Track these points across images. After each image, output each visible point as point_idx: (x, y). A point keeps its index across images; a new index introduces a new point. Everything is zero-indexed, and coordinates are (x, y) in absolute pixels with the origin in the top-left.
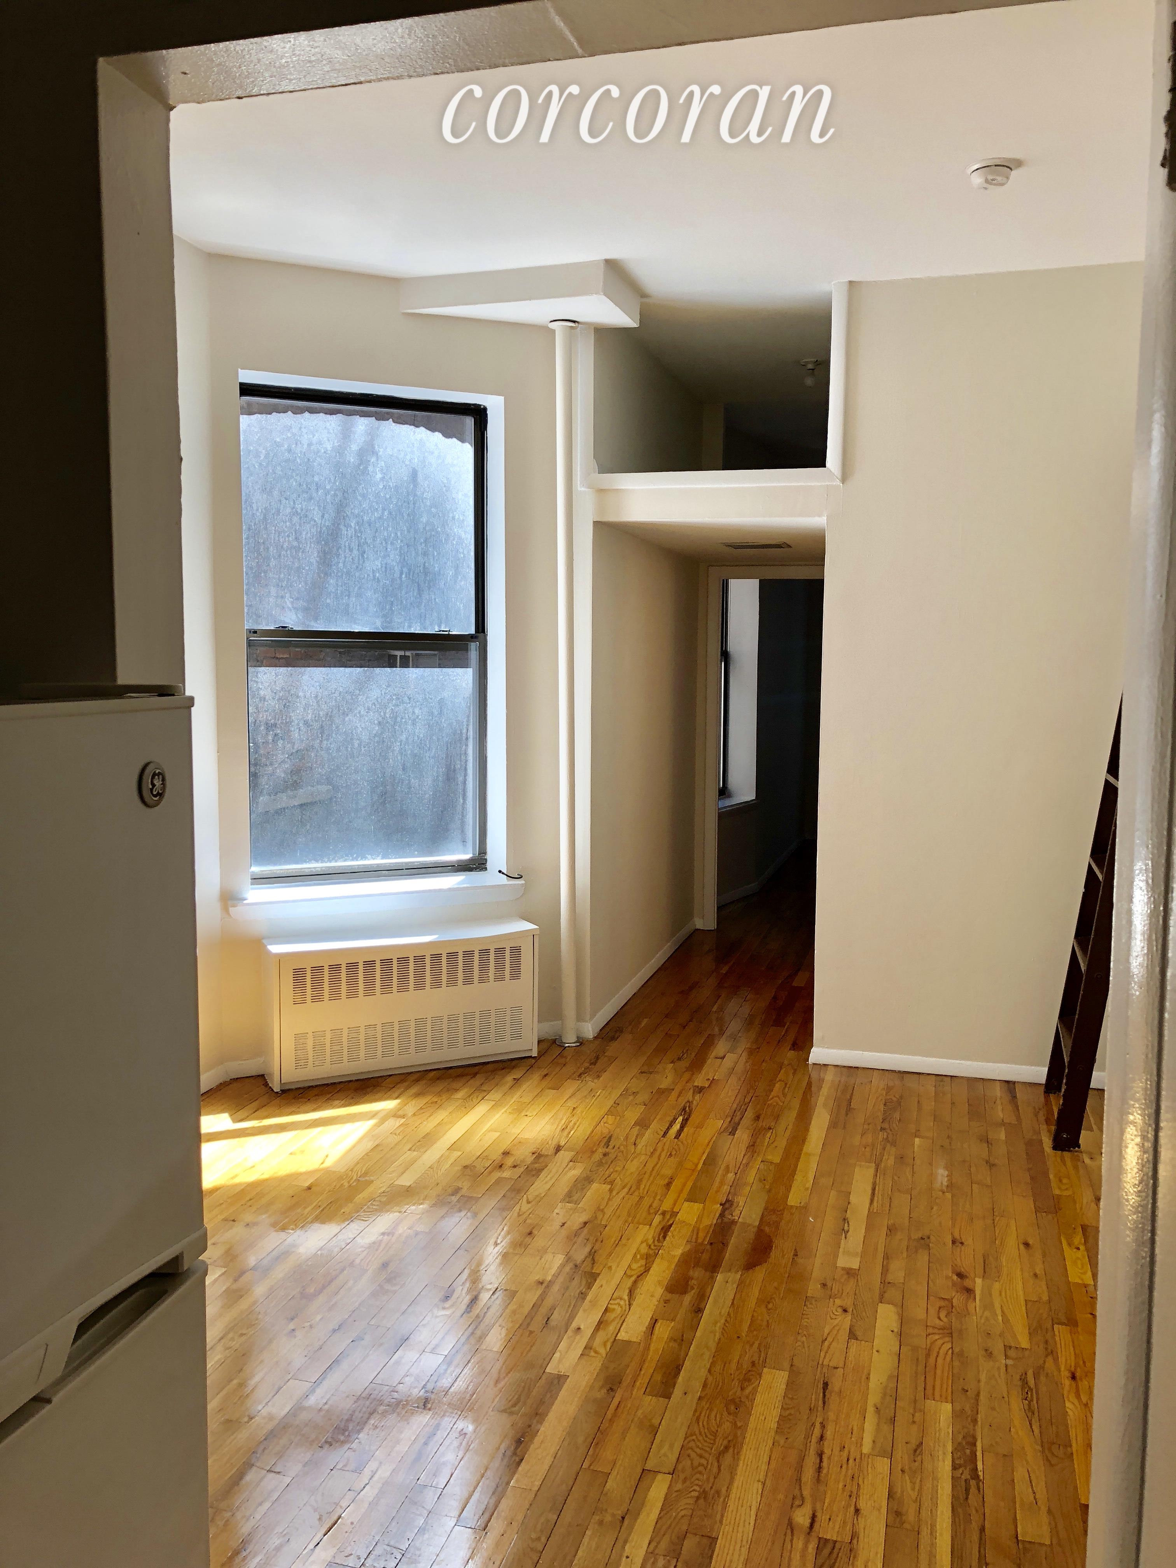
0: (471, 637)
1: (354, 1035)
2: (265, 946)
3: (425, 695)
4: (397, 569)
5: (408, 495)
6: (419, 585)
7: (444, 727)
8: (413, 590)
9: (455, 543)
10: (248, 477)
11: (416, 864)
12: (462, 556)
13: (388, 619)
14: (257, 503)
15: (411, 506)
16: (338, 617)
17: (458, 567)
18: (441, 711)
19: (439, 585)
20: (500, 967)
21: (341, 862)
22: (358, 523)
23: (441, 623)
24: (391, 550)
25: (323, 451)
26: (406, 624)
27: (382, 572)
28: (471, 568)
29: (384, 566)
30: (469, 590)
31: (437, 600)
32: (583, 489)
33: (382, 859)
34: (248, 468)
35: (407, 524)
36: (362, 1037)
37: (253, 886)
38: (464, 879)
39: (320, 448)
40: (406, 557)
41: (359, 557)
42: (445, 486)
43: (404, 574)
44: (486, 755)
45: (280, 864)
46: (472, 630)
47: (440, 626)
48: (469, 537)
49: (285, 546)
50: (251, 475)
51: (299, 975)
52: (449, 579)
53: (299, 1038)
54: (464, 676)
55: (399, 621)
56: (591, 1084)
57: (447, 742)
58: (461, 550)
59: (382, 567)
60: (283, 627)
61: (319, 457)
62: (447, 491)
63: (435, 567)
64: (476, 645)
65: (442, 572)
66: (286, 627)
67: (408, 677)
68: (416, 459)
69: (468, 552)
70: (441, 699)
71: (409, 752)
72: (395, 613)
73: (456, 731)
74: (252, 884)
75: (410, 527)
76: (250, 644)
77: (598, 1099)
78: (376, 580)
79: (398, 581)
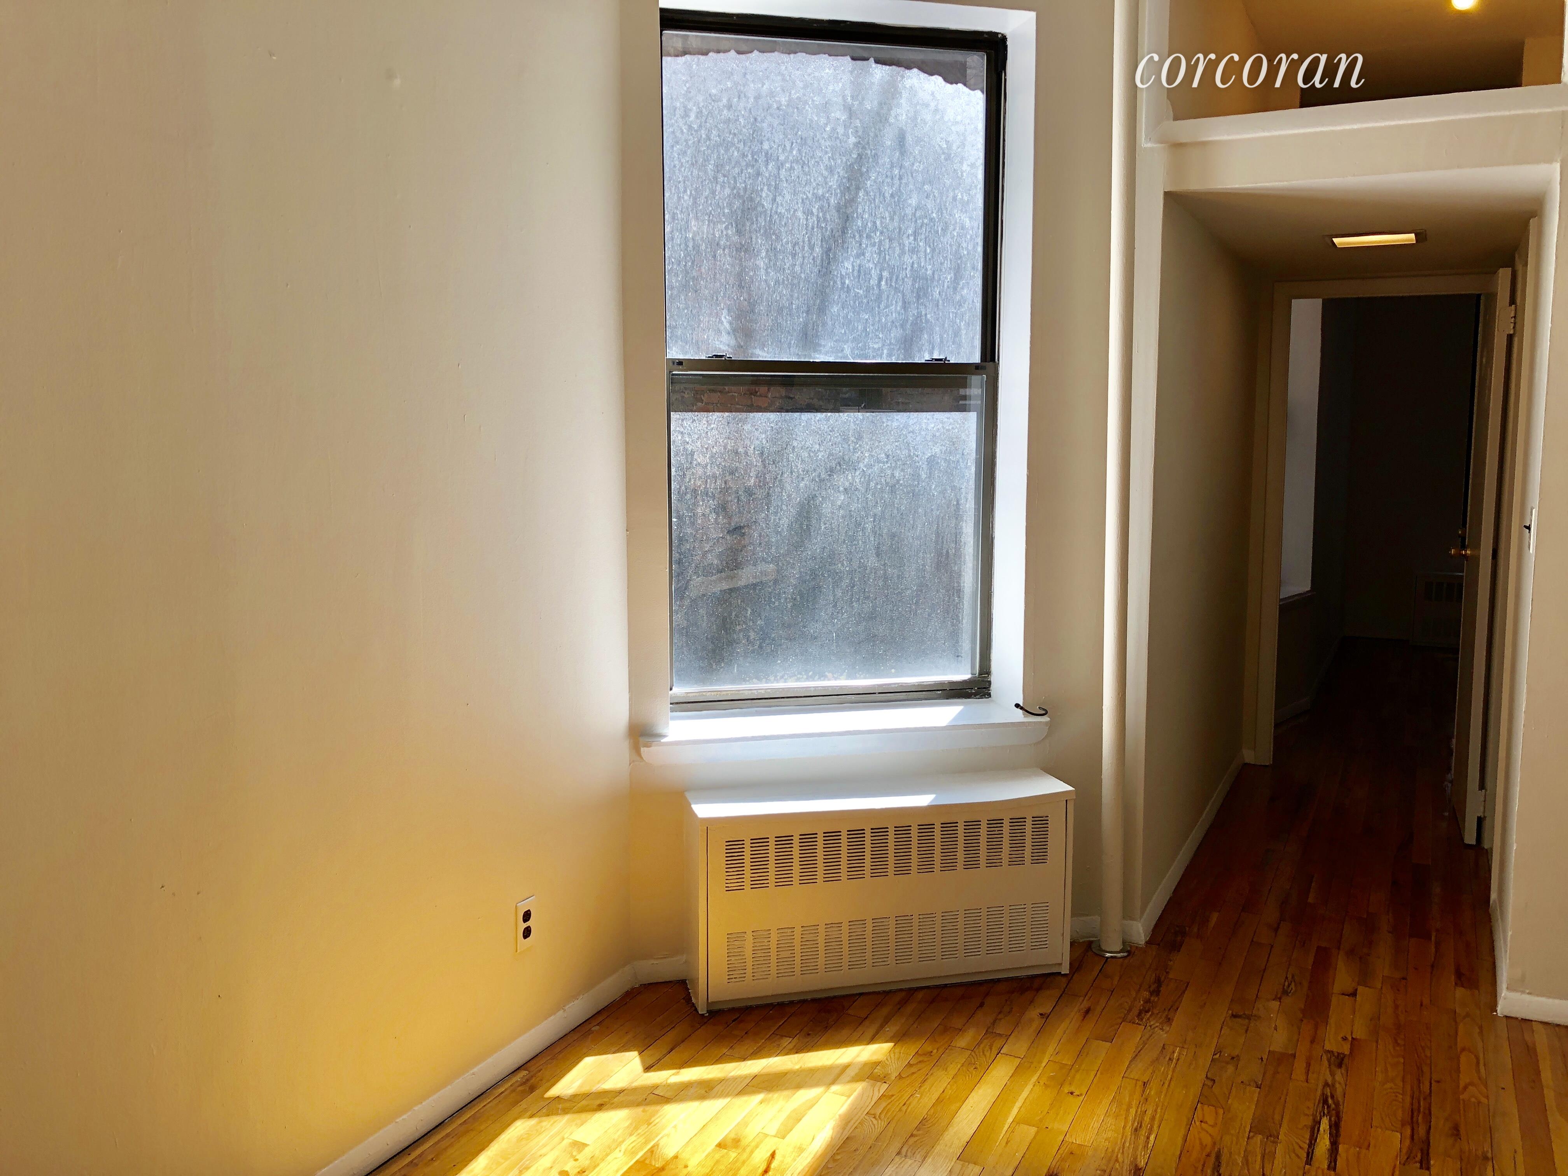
0: (975, 368)
1: (811, 937)
2: (690, 805)
3: (909, 450)
4: (874, 274)
5: (892, 167)
6: (903, 295)
7: (933, 495)
8: (896, 302)
9: (955, 234)
10: (673, 146)
11: (893, 686)
12: (965, 253)
13: (860, 345)
14: (684, 182)
15: (896, 182)
16: (793, 342)
17: (959, 268)
18: (930, 473)
19: (932, 295)
20: (1017, 844)
21: (792, 682)
22: (821, 208)
23: (933, 348)
24: (867, 246)
25: (775, 106)
26: (885, 351)
27: (854, 278)
28: (977, 270)
29: (856, 268)
30: (973, 301)
31: (929, 316)
32: (1149, 145)
33: (846, 679)
34: (673, 132)
35: (889, 209)
36: (821, 940)
37: (675, 714)
38: (961, 711)
39: (771, 102)
40: (887, 257)
41: (822, 257)
42: (944, 153)
43: (884, 280)
44: (992, 535)
45: (711, 684)
46: (976, 358)
47: (931, 353)
48: (976, 225)
49: (722, 243)
50: (677, 143)
51: (734, 848)
52: (946, 286)
53: (734, 938)
54: (964, 423)
55: (876, 346)
56: (1163, 1035)
57: (938, 517)
58: (964, 245)
59: (853, 271)
60: (717, 356)
61: (771, 115)
62: (946, 160)
63: (926, 270)
64: (982, 379)
65: (936, 277)
66: (721, 356)
67: (887, 425)
68: (904, 115)
69: (974, 247)
70: (931, 456)
71: (885, 531)
72: (870, 335)
73: (950, 501)
74: (672, 710)
75: (894, 212)
76: (673, 380)
77: (1178, 1068)
78: (845, 290)
79: (876, 291)
